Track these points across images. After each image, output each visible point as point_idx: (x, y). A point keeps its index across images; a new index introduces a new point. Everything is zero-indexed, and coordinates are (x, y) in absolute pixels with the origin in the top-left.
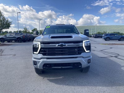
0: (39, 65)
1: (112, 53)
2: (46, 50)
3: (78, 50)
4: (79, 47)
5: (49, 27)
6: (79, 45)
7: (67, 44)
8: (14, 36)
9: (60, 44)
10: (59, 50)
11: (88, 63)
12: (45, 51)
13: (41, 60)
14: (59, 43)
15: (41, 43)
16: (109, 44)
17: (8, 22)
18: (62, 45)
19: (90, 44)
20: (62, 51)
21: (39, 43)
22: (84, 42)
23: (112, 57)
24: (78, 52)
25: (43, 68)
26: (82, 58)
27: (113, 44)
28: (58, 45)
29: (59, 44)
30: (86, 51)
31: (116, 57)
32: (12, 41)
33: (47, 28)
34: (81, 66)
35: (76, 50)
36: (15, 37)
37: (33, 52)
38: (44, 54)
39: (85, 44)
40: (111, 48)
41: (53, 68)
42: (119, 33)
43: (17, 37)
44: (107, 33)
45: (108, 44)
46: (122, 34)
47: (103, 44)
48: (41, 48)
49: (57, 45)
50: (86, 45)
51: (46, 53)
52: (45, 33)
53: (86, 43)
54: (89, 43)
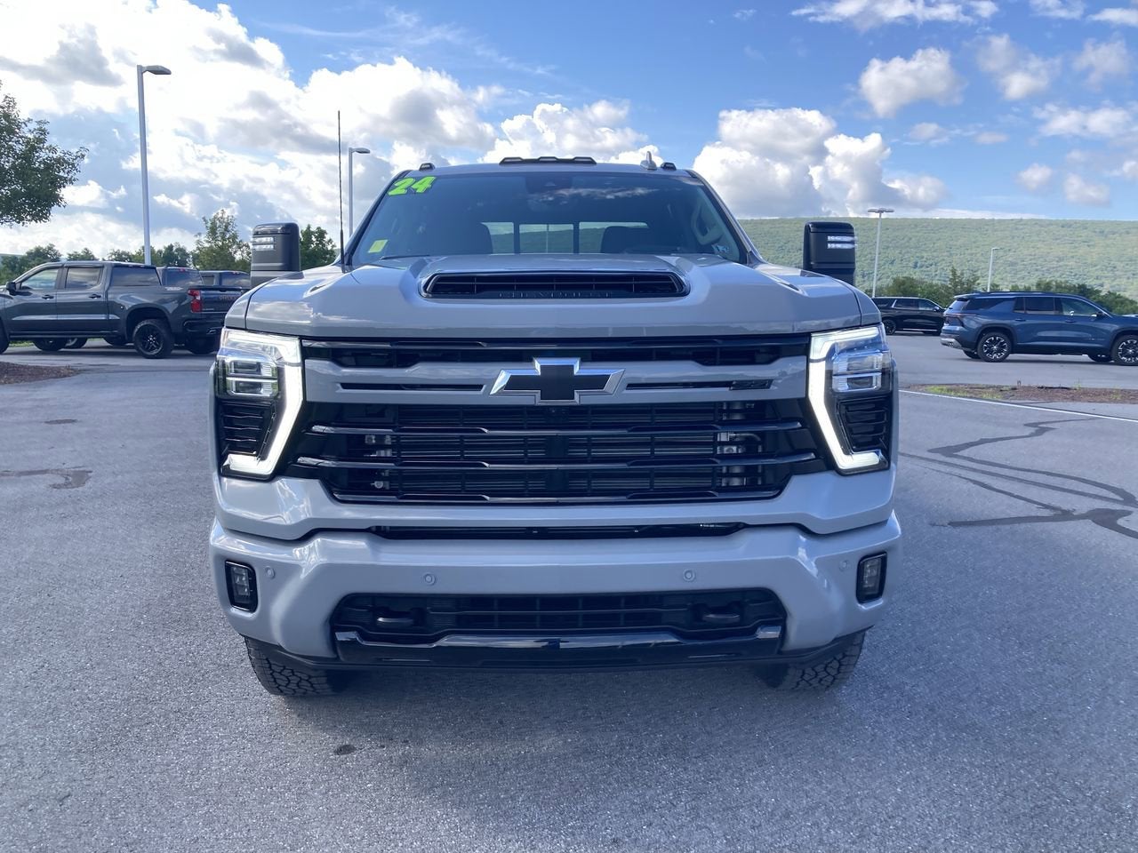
0: (279, 606)
1: (1053, 479)
2: (371, 434)
3: (748, 443)
4: (759, 412)
5: (421, 187)
6: (764, 384)
7: (616, 373)
8: (97, 288)
9: (538, 365)
10: (525, 443)
11: (863, 595)
12: (356, 447)
13: (310, 556)
14: (526, 357)
15: (306, 353)
16: (1015, 392)
17: (43, 155)
18: (558, 383)
19: (887, 374)
20: (554, 449)
21: (289, 350)
22: (820, 346)
23: (1065, 515)
24: (749, 472)
25: (333, 642)
26: (790, 534)
27: (1047, 392)
28: (514, 383)
29: (521, 370)
30: (845, 461)
31: (1106, 519)
32: (81, 343)
33: (400, 190)
34: (772, 633)
35: (723, 437)
36: (108, 307)
37: (221, 458)
38: (342, 486)
39: (830, 375)
40: (1040, 429)
41: (444, 642)
42: (1084, 291)
43: (129, 305)
44: (984, 284)
45: (1000, 389)
46: (1113, 303)
47: (953, 389)
48: (310, 412)
49: (503, 378)
50: (842, 386)
51: (375, 474)
52: (378, 247)
53: (841, 365)
54: (877, 359)
